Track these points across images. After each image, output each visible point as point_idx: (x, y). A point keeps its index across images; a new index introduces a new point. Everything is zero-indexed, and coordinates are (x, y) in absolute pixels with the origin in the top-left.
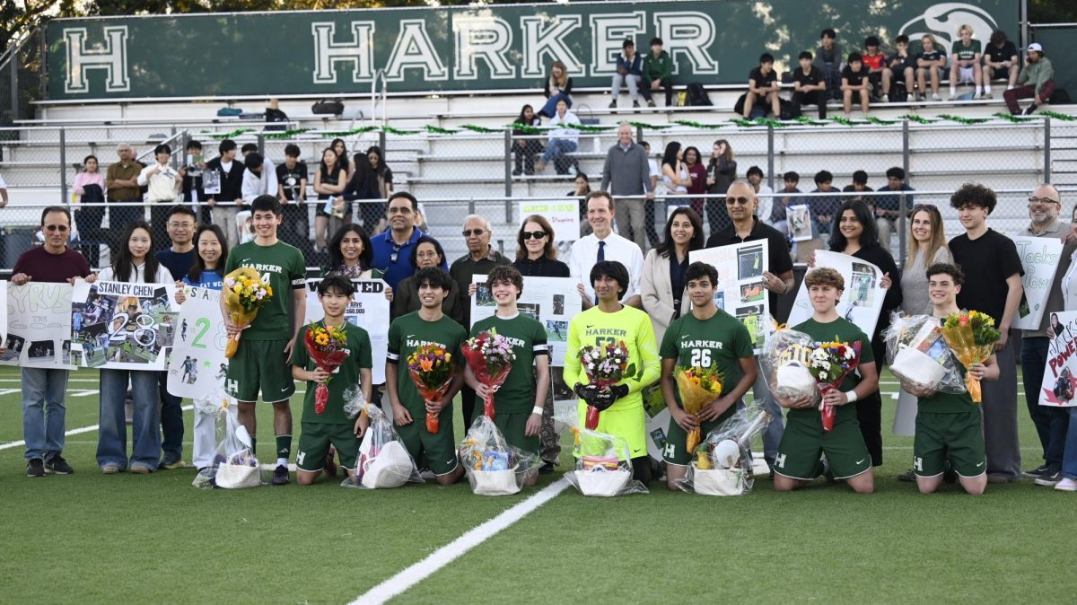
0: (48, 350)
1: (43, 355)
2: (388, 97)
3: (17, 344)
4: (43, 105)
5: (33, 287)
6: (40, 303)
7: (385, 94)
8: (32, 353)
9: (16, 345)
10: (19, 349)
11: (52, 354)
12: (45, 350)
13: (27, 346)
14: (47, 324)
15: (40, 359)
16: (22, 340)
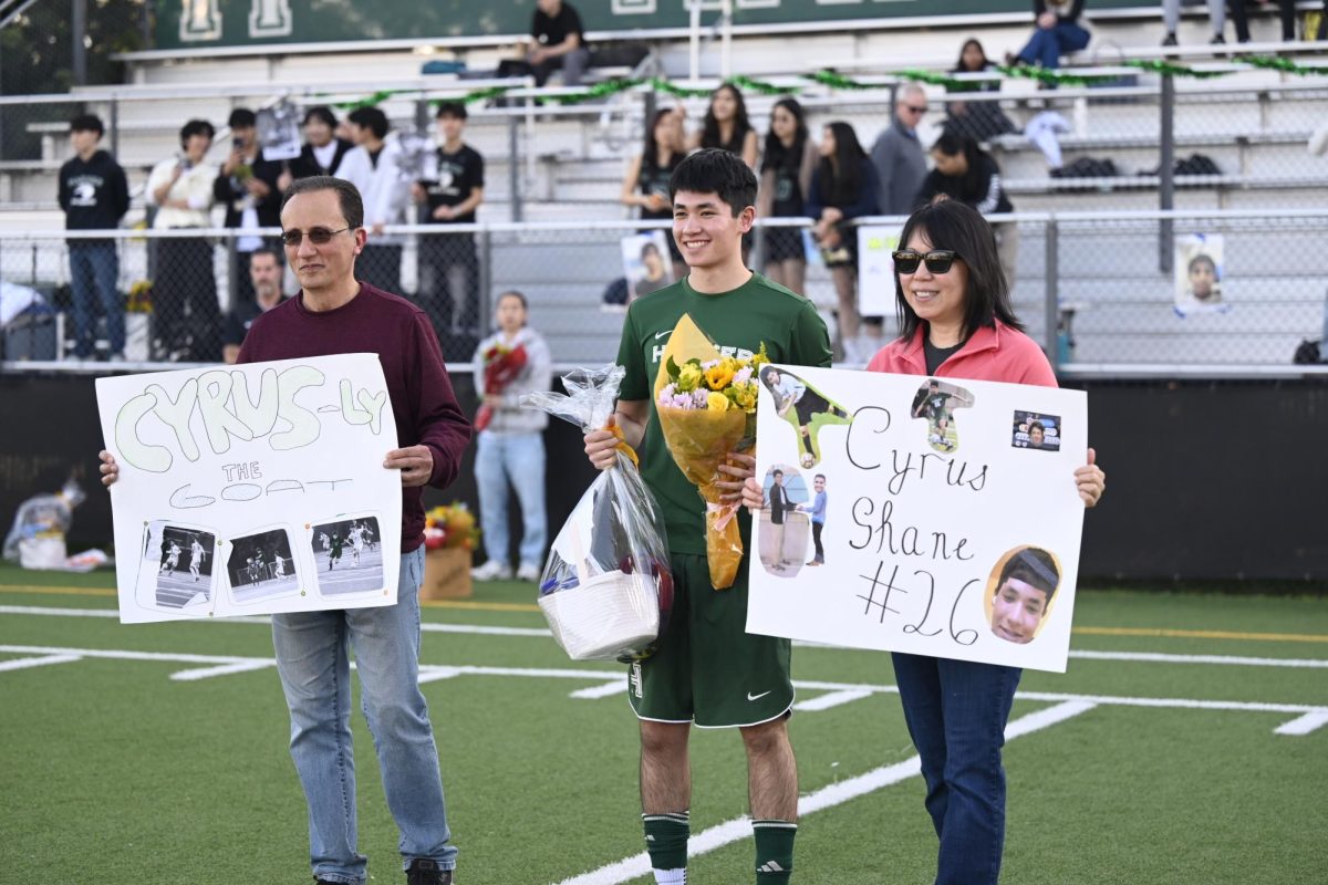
0: (279, 560)
1: (266, 574)
2: (735, 37)
3: (197, 552)
4: (139, 63)
5: (204, 382)
6: (233, 425)
7: (726, 29)
8: (239, 574)
9: (196, 559)
10: (206, 568)
11: (290, 569)
12: (269, 559)
13: (223, 554)
14: (263, 481)
15: (263, 587)
16: (207, 540)
